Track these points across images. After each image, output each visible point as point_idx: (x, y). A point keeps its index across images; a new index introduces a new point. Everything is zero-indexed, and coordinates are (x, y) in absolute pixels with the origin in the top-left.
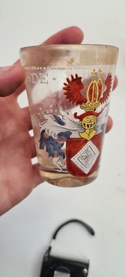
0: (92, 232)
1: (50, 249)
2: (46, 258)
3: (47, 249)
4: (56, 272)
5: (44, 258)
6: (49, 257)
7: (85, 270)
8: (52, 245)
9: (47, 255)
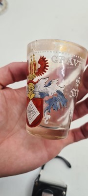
0: (69, 166)
1: (39, 176)
2: (37, 183)
3: (37, 176)
4: (43, 193)
5: (35, 182)
6: (39, 182)
7: (64, 192)
8: (41, 173)
9: (37, 180)
